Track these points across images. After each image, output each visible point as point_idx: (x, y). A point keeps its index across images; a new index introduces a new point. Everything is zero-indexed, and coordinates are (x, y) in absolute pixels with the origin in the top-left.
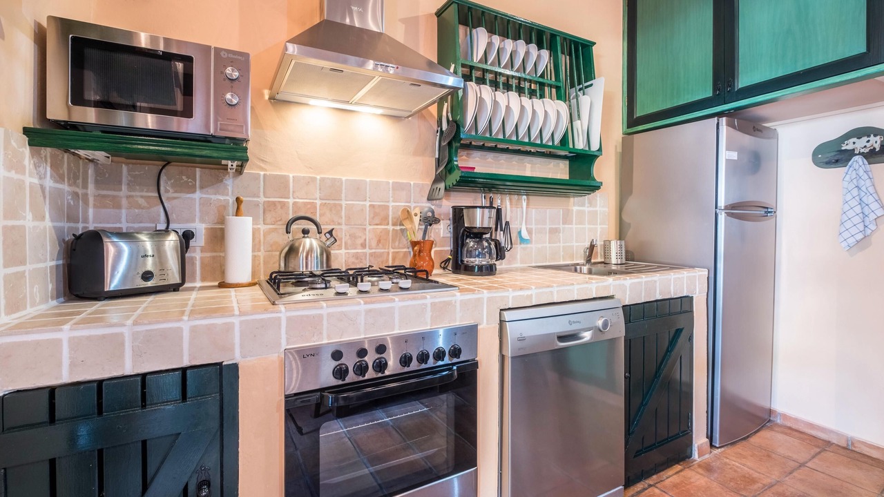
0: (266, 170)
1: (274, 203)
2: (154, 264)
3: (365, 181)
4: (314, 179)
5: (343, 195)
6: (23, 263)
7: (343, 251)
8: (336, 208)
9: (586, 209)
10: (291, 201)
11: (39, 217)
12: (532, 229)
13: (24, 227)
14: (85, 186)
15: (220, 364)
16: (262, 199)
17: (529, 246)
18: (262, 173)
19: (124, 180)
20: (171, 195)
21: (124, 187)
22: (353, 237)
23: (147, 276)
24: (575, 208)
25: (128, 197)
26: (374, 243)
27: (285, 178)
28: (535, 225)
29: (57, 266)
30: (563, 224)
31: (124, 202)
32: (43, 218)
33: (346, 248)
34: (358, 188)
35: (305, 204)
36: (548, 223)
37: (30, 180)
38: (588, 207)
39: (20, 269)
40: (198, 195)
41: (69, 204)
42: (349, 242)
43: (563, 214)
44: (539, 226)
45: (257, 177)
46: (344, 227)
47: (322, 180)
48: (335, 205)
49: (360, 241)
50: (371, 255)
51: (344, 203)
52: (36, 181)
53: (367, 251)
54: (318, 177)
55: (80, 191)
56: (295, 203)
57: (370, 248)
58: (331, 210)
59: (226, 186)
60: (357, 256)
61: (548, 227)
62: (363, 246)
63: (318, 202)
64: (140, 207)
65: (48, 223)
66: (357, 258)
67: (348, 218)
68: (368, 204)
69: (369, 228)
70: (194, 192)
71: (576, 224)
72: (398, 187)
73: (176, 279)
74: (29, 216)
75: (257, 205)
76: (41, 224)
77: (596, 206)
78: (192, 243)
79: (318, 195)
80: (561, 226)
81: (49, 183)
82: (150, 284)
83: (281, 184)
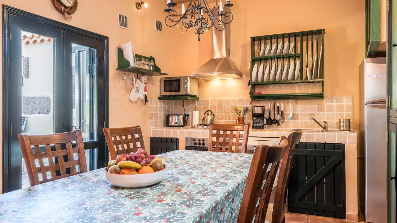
0: (204, 98)
1: (206, 107)
2: (177, 121)
3: (229, 99)
4: (215, 100)
5: (223, 104)
6: (158, 119)
7: (223, 120)
8: (221, 108)
9: (335, 104)
10: (210, 106)
11: (161, 111)
12: (298, 114)
13: (158, 113)
14: (172, 105)
15: (176, 138)
16: (203, 106)
17: (297, 121)
18: (203, 99)
19: (178, 103)
20: (186, 106)
21: (178, 105)
22: (226, 116)
23: (176, 123)
24: (326, 104)
25: (179, 107)
26: (232, 118)
27: (208, 100)
28: (300, 112)
29: (165, 121)
30: (318, 111)
31: (178, 108)
32: (162, 112)
33: (224, 119)
34: (227, 102)
35: (213, 107)
36: (308, 111)
37: (159, 106)
38: (336, 103)
39: (157, 120)
40: (190, 106)
41: (167, 109)
42: (225, 118)
43: (318, 107)
44: (302, 113)
45: (202, 100)
46: (223, 113)
47: (217, 100)
48: (221, 107)
49: (228, 117)
50: (231, 122)
51: (223, 106)
52: (160, 106)
53: (230, 120)
54: (216, 99)
55: (170, 106)
56: (210, 107)
57: (231, 120)
58: (220, 108)
59: (195, 103)
60: (227, 122)
61: (308, 113)
62: (229, 119)
63: (216, 106)
64: (180, 109)
65: (163, 113)
66: (227, 123)
67: (224, 110)
68: (230, 106)
69: (230, 113)
70: (190, 105)
71: (327, 111)
72: (240, 100)
73: (182, 124)
74: (159, 112)
75: (202, 107)
76: (161, 113)
77: (342, 102)
78: (189, 117)
79: (216, 104)
80: (317, 112)
81: (163, 106)
82: (176, 125)
83: (207, 102)
